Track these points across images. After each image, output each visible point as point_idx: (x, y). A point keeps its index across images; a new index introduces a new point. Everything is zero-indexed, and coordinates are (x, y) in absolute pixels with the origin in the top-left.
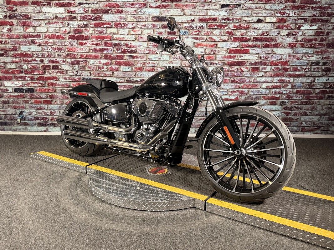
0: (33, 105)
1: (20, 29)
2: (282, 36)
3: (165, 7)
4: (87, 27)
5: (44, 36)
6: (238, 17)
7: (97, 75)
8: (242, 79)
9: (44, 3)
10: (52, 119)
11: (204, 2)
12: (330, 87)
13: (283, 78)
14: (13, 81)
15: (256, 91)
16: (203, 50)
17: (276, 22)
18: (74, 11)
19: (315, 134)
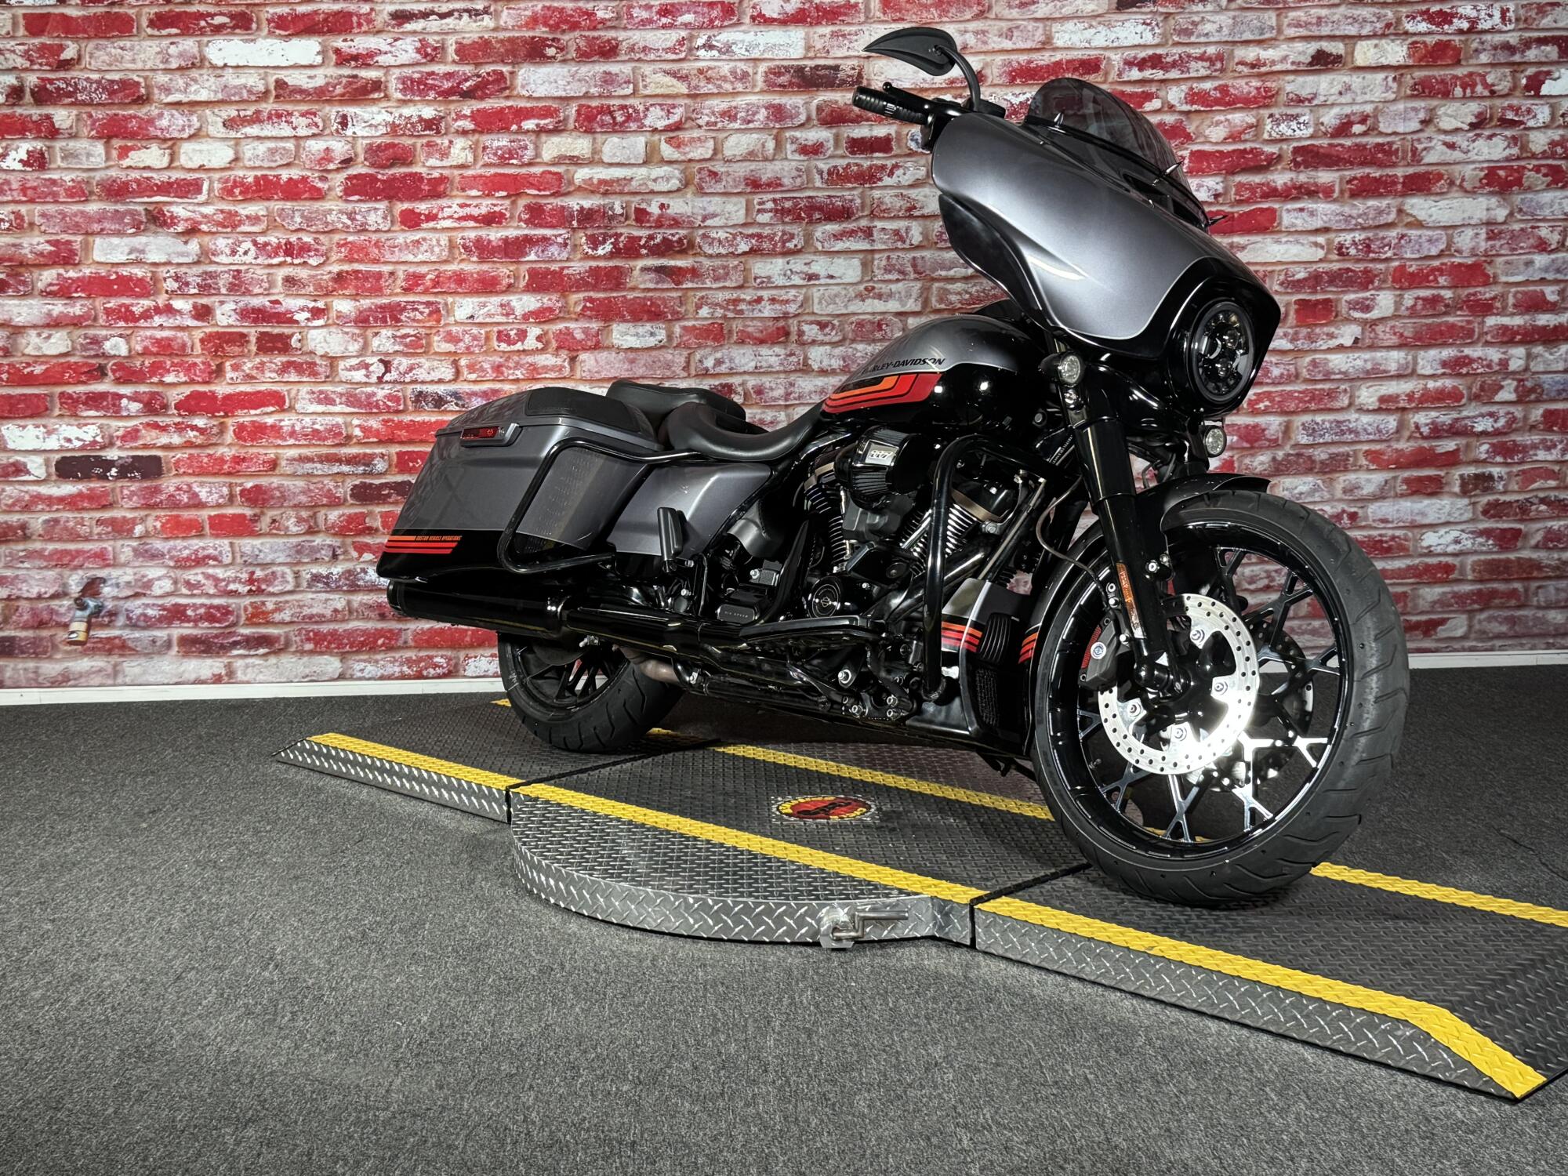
0: (158, 545)
1: (89, 155)
2: (1446, 132)
3: (831, 15)
4: (438, 132)
5: (217, 186)
6: (1211, 50)
7: (491, 375)
9: (219, 20)
10: (258, 616)
13: (1467, 351)
14: (51, 422)
15: (1327, 425)
17: (1410, 62)
18: (371, 55)
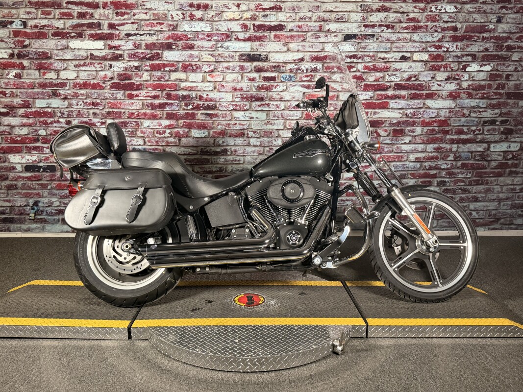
0: (55, 191)
1: (34, 75)
2: (438, 81)
3: (259, 39)
4: (139, 70)
5: (71, 84)
6: (371, 54)
7: (155, 144)
9: (73, 35)
11: (318, 31)
12: (513, 158)
13: (441, 145)
14: (23, 155)
15: (400, 165)
17: (429, 60)
18: (119, 46)
19: (492, 230)
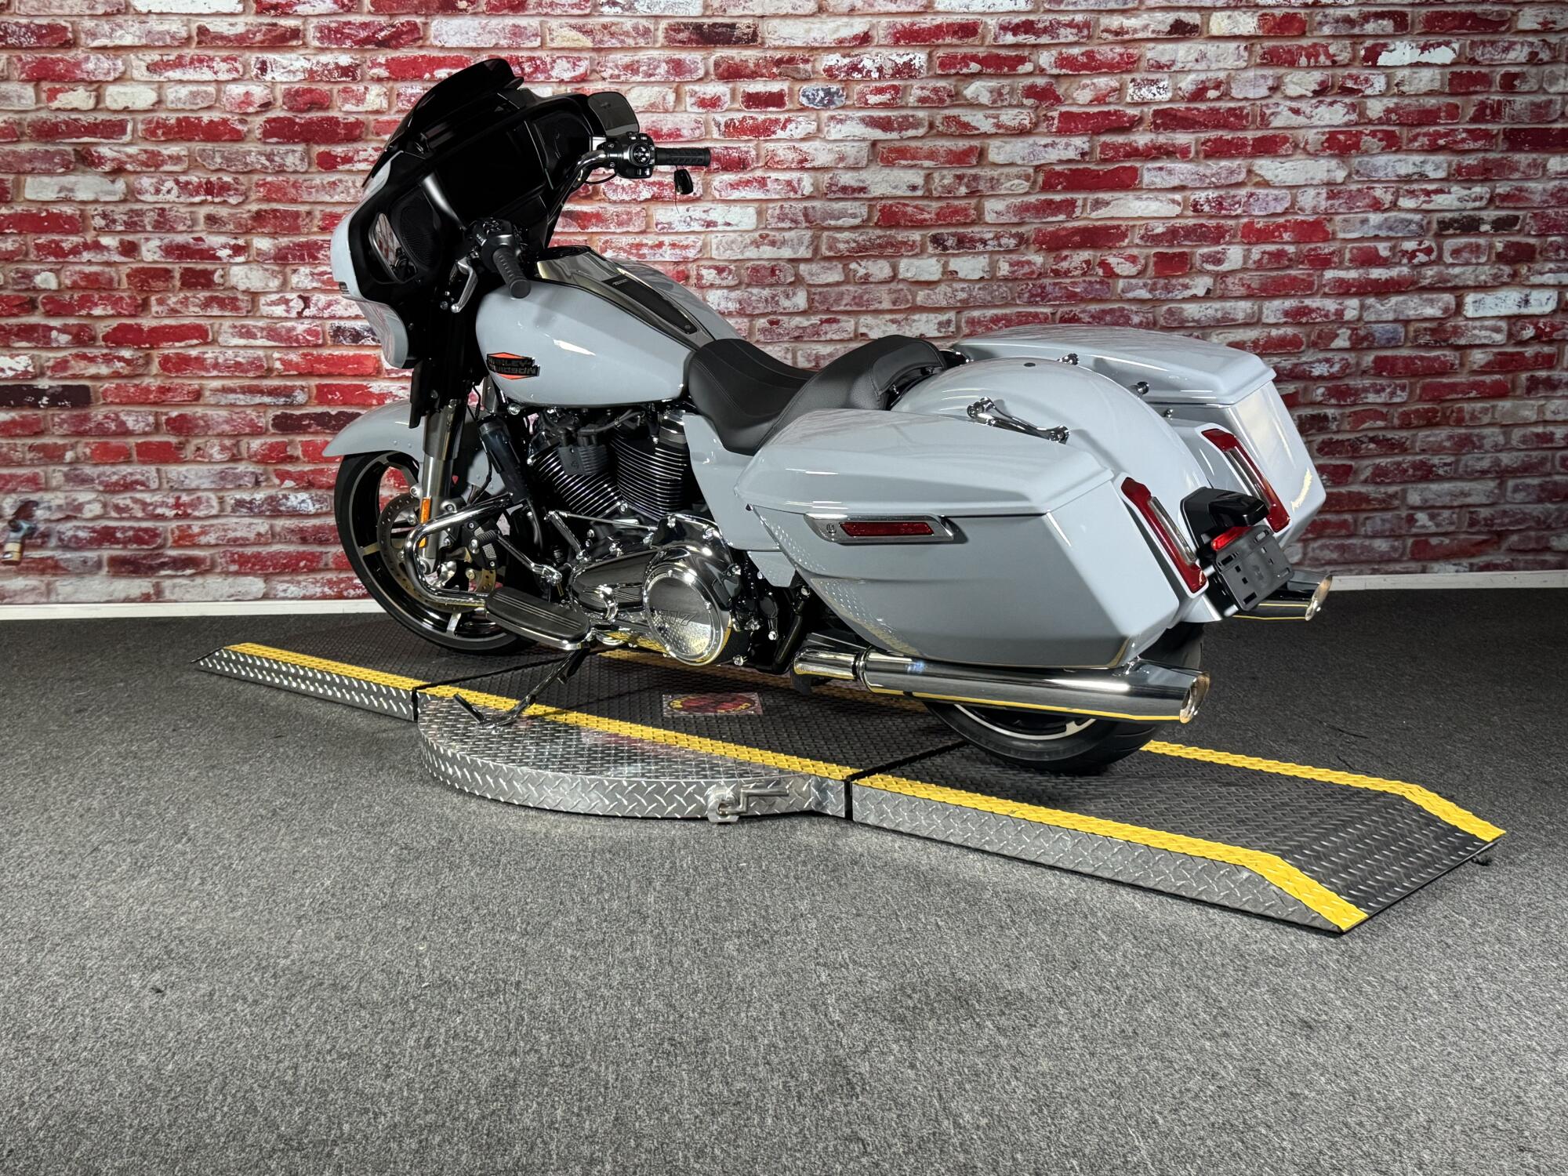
0: (88, 470)
1: (20, 97)
2: (1292, 99)
4: (354, 79)
5: (140, 127)
6: (1079, 18)
8: (1111, 311)
10: (184, 538)
12: (1538, 338)
13: (1308, 302)
16: (916, 177)
17: (1260, 33)
18: (290, 5)
19: (1482, 569)
